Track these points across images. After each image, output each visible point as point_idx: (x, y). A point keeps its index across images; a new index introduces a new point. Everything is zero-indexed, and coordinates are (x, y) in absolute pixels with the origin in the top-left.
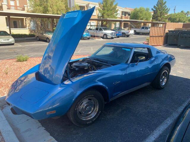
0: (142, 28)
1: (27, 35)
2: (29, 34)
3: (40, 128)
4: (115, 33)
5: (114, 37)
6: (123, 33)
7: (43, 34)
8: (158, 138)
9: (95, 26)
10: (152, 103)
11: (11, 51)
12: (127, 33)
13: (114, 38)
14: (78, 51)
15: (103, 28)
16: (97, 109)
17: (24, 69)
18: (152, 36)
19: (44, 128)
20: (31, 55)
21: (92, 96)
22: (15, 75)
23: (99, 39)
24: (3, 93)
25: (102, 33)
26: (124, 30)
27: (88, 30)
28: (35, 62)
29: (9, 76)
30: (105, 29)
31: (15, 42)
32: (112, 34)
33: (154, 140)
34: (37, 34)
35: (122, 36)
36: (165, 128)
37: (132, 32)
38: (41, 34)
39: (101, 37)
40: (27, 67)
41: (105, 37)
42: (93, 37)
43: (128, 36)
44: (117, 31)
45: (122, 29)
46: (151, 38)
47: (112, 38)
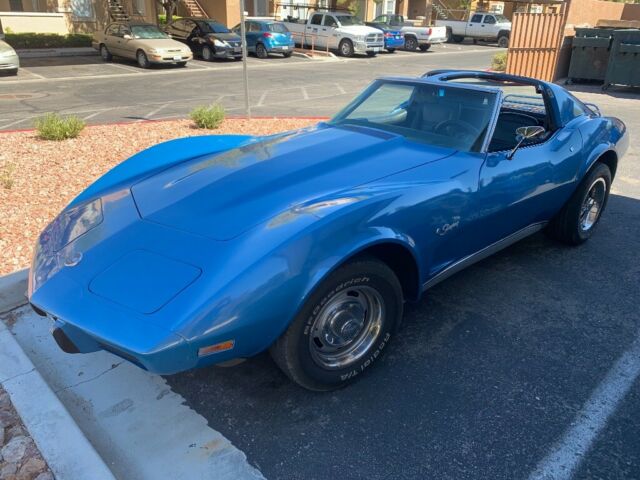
0: (473, 20)
1: (62, 37)
2: (70, 35)
3: (165, 396)
4: (380, 35)
5: (376, 49)
6: (410, 38)
7: (122, 37)
8: (605, 431)
9: (309, 8)
10: (558, 299)
11: (11, 97)
12: (424, 37)
13: (376, 53)
14: (256, 102)
15: (338, 18)
16: (376, 326)
17: (72, 168)
18: (517, 51)
19: (180, 399)
20: (88, 114)
21: (365, 283)
22: (43, 192)
23: (325, 55)
24: (8, 261)
25: (335, 35)
26: (412, 25)
27: (285, 24)
28: (107, 142)
29: (17, 194)
30: (346, 21)
31: (22, 65)
32: (370, 38)
33: (594, 440)
34: (99, 37)
35: (405, 49)
36: (622, 390)
37: (439, 32)
38: (114, 34)
39: (332, 50)
40: (79, 159)
41: (345, 49)
42: (302, 50)
43: (424, 48)
44: (388, 29)
45: (404, 24)
46: (515, 54)
47: (371, 54)
